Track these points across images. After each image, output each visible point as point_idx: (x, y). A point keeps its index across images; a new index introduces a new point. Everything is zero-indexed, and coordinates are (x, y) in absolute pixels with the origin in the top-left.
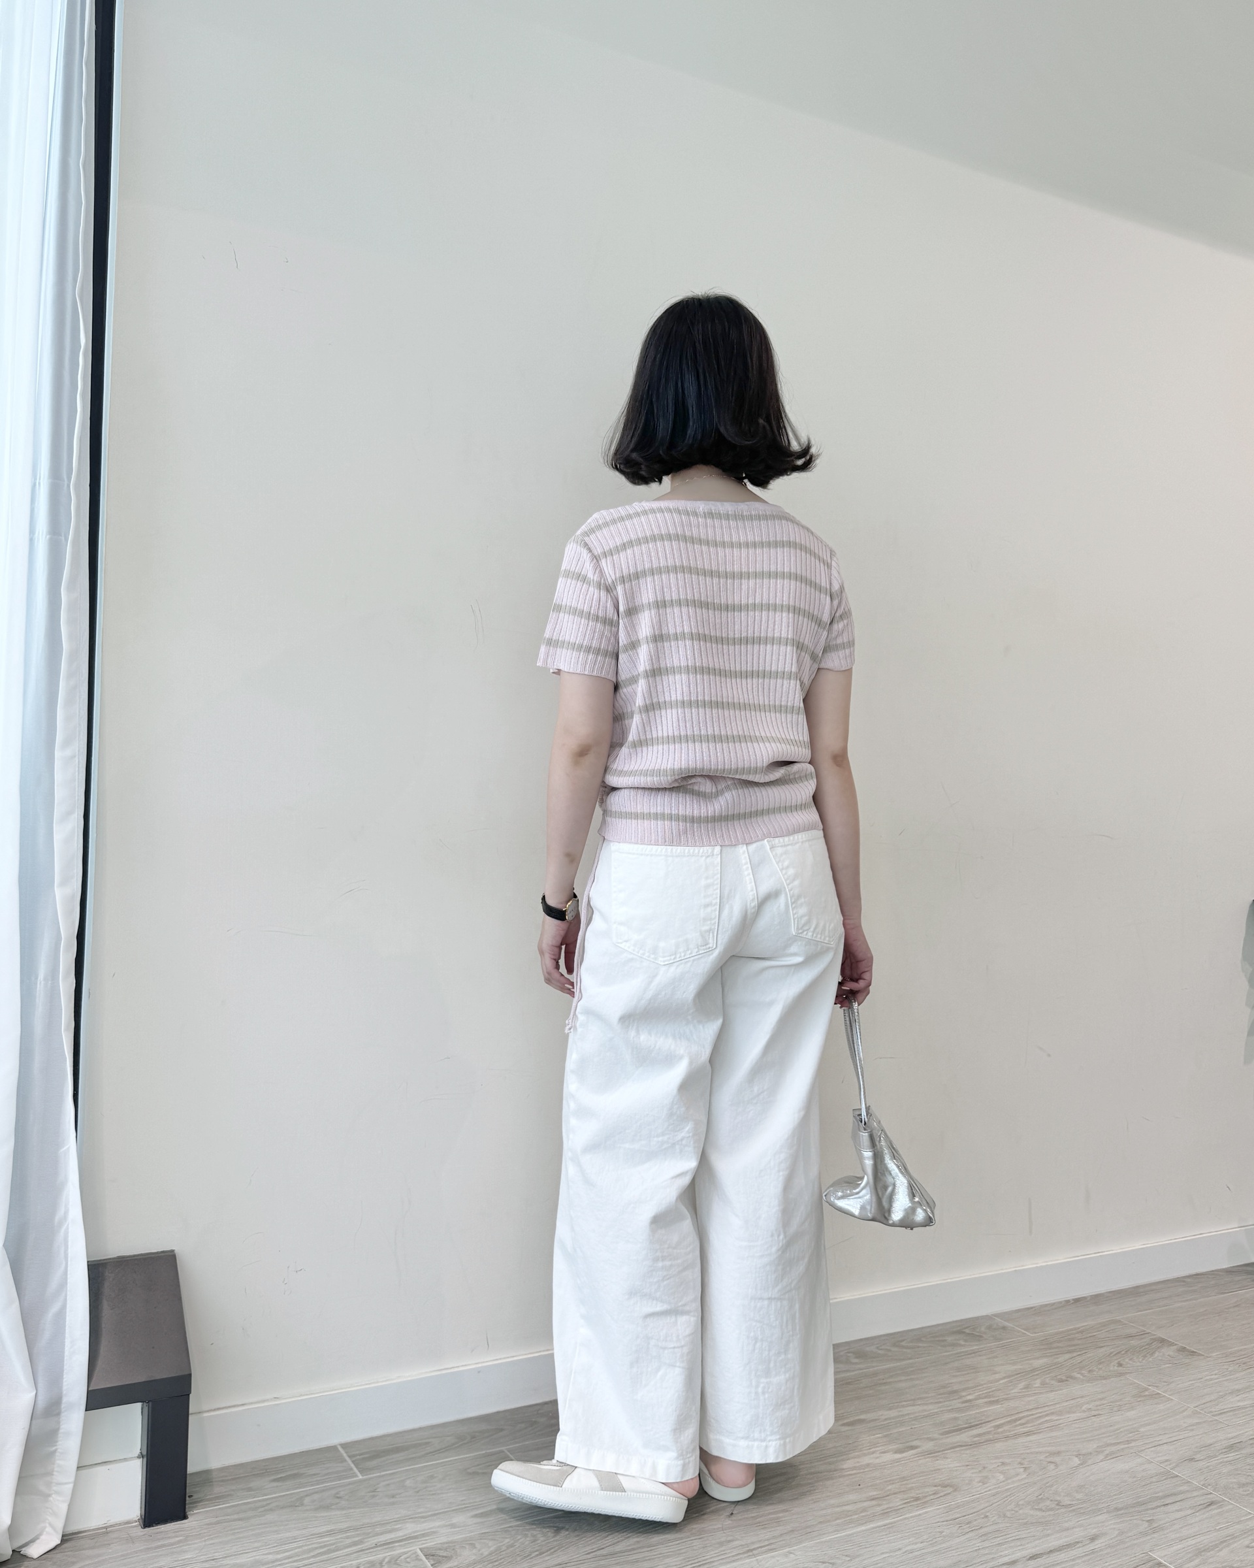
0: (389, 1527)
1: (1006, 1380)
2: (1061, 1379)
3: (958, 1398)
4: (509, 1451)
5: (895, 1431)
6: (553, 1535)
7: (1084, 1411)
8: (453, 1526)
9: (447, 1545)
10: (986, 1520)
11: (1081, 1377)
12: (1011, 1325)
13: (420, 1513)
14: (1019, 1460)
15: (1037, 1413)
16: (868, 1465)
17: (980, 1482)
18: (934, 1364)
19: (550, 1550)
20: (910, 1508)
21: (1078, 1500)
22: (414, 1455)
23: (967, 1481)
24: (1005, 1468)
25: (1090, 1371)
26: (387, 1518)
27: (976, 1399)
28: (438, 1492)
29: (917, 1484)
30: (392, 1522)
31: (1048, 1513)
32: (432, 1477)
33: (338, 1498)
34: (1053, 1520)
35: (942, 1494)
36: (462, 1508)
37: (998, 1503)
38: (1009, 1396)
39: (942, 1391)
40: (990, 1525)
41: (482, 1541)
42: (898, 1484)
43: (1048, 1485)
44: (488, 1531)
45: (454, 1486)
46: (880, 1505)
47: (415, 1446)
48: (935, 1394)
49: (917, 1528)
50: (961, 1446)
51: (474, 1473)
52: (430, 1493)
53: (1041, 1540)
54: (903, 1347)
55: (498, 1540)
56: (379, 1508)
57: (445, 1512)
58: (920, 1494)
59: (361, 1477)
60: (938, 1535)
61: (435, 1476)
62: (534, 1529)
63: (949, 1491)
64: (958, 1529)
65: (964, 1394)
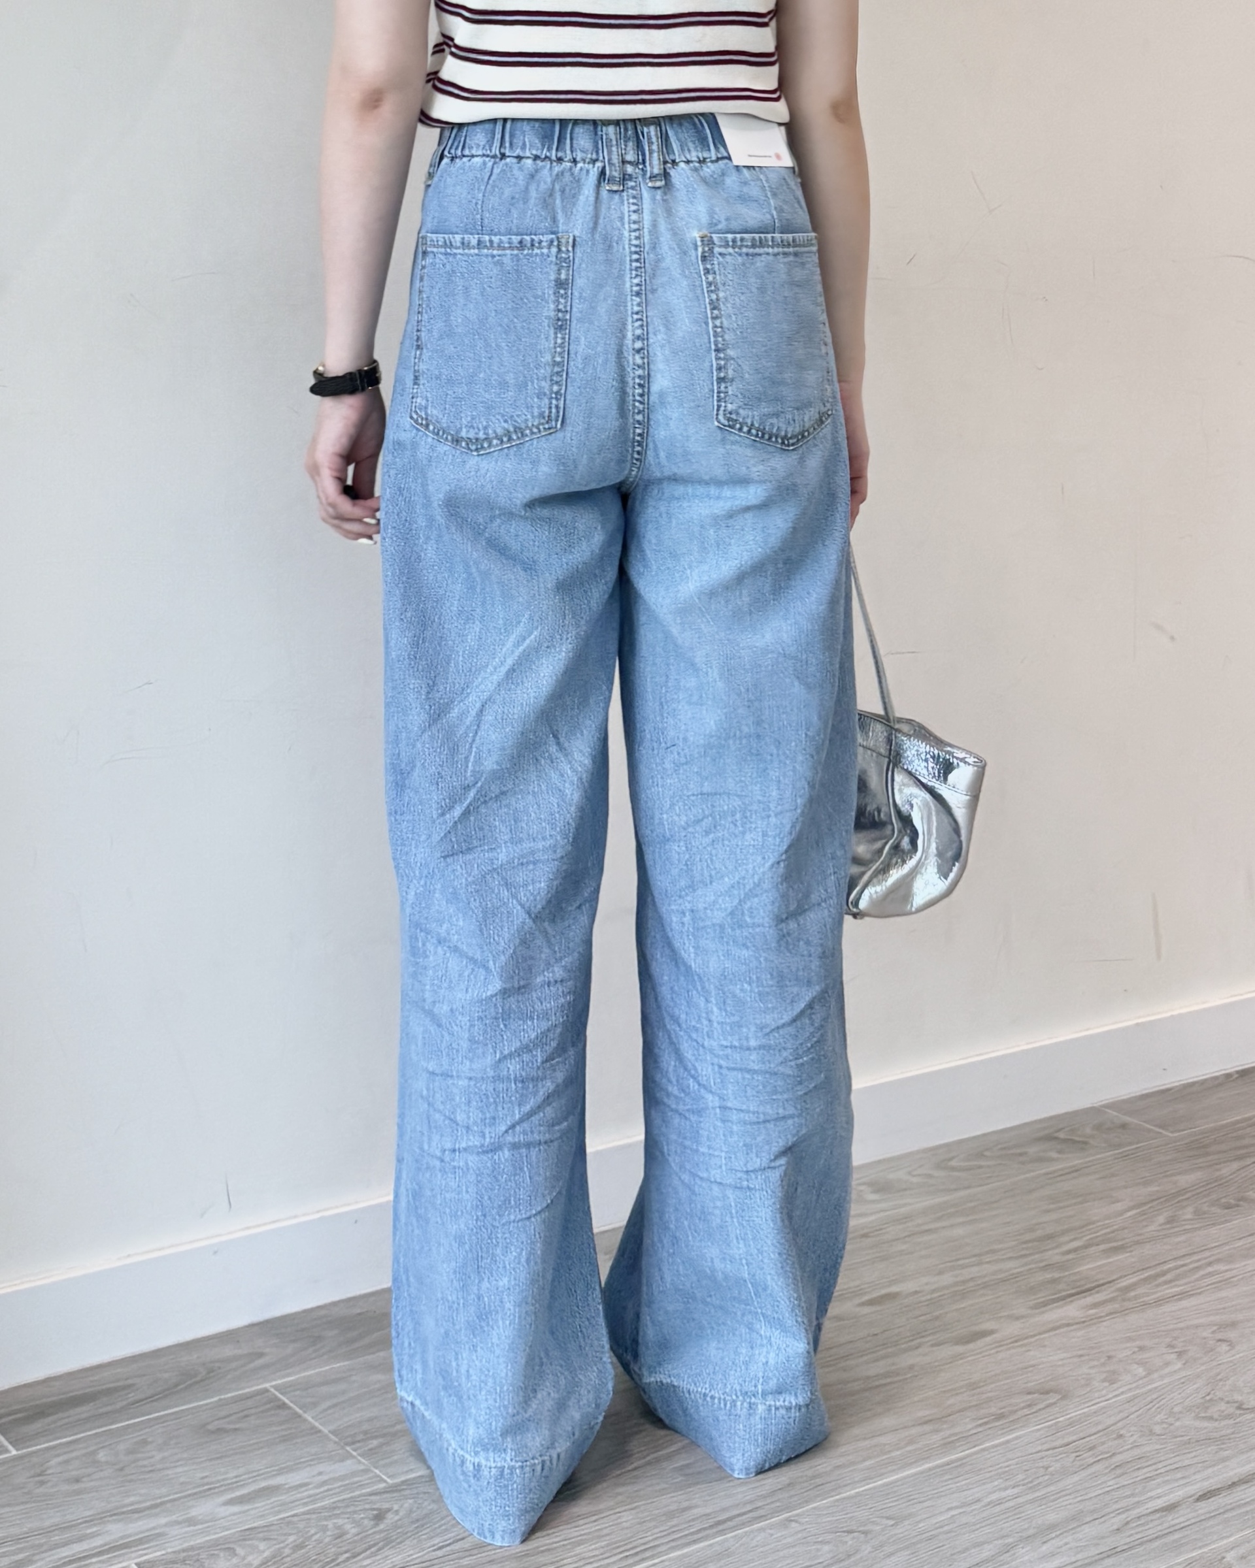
0: (75, 1533)
1: (1134, 1212)
2: (1228, 1203)
3: (1056, 1248)
4: (276, 1390)
5: (954, 1307)
6: (372, 1523)
8: (191, 1522)
9: (185, 1554)
10: (1121, 1441)
12: (1136, 1121)
13: (132, 1504)
14: (1168, 1340)
15: (1191, 1263)
16: (911, 1367)
17: (1104, 1380)
18: (1010, 1194)
19: (370, 1547)
20: (989, 1432)
22: (109, 1408)
23: (1083, 1382)
24: (1144, 1356)
26: (69, 1517)
27: (1086, 1247)
28: (159, 1466)
29: (997, 1393)
30: (81, 1523)
31: (1223, 1423)
34: (1233, 1433)
35: (1041, 1406)
36: (205, 1491)
37: (1138, 1413)
38: (1143, 1237)
39: (1025, 1237)
40: (1128, 1450)
41: (248, 1542)
42: (967, 1394)
43: (1219, 1377)
44: (255, 1525)
45: (185, 1455)
46: (937, 1431)
47: (109, 1392)
48: (1014, 1243)
49: (1006, 1464)
50: (1068, 1325)
51: (220, 1431)
52: (143, 1469)
53: (1216, 1468)
54: (953, 1169)
55: (275, 1539)
56: (54, 1501)
57: (174, 1500)
58: (1004, 1408)
59: (14, 1452)
60: (1042, 1471)
61: (150, 1440)
62: (337, 1516)
63: (1054, 1400)
64: (1074, 1461)
65: (1064, 1239)
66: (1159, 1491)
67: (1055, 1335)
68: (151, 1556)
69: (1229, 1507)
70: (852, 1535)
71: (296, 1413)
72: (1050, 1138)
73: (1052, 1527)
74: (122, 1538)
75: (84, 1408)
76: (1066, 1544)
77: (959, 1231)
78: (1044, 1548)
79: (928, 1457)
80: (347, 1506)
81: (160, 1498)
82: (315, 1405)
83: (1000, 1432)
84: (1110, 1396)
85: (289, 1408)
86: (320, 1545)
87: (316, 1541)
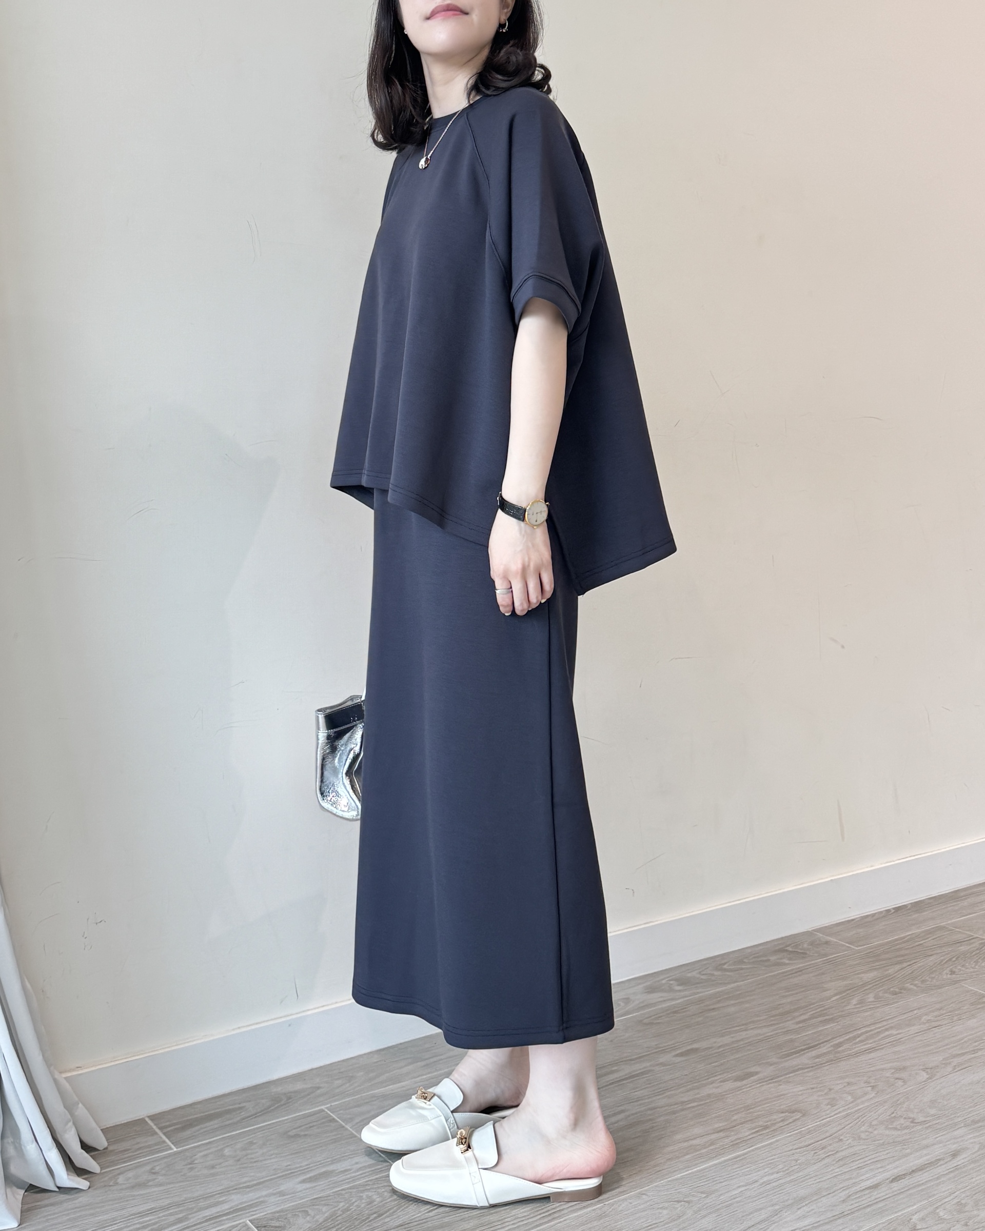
0: (212, 1200)
1: (838, 997)
2: (895, 991)
3: (791, 1020)
4: (329, 1110)
5: (732, 1057)
6: (390, 1194)
7: (924, 1023)
8: (282, 1194)
9: (278, 1215)
10: (841, 1143)
11: (915, 988)
12: (834, 940)
13: (245, 1182)
14: (865, 1078)
15: (875, 1029)
16: (709, 1096)
17: (827, 1105)
18: (760, 986)
19: (389, 1210)
20: (760, 1137)
21: (933, 1115)
22: (230, 1122)
23: (814, 1105)
24: (851, 1089)
25: (923, 982)
26: (209, 1191)
27: (810, 1019)
28: (260, 1159)
29: (763, 1112)
30: (216, 1195)
31: (904, 1132)
32: (251, 1143)
33: (154, 1173)
34: (910, 1138)
35: (791, 1120)
36: (289, 1174)
37: (850, 1125)
38: (844, 1013)
39: (774, 1013)
40: (846, 1149)
41: (316, 1207)
42: (744, 1113)
43: (899, 1102)
44: (319, 1196)
45: (276, 1152)
46: (727, 1137)
47: (229, 1112)
48: (766, 1017)
49: (771, 1158)
50: (802, 1069)
51: (297, 1136)
52: (252, 1160)
53: (901, 1161)
54: (726, 970)
55: (331, 1205)
56: (199, 1180)
57: (271, 1179)
58: (768, 1122)
59: (175, 1150)
60: (793, 1163)
61: (255, 1142)
62: (369, 1190)
63: (798, 1117)
64: (813, 1156)
65: (796, 1014)
66: (867, 1175)
67: (795, 1075)
68: (258, 1215)
69: (912, 1186)
70: (680, 1204)
71: (341, 1125)
72: (782, 950)
73: (803, 1199)
74: (241, 1203)
75: (216, 1121)
76: (812, 1210)
77: (732, 1009)
78: (799, 1212)
79: (722, 1154)
80: (374, 1184)
81: (263, 1178)
82: (351, 1119)
83: (766, 1137)
84: (833, 1114)
85: (337, 1121)
86: (359, 1209)
87: (356, 1206)
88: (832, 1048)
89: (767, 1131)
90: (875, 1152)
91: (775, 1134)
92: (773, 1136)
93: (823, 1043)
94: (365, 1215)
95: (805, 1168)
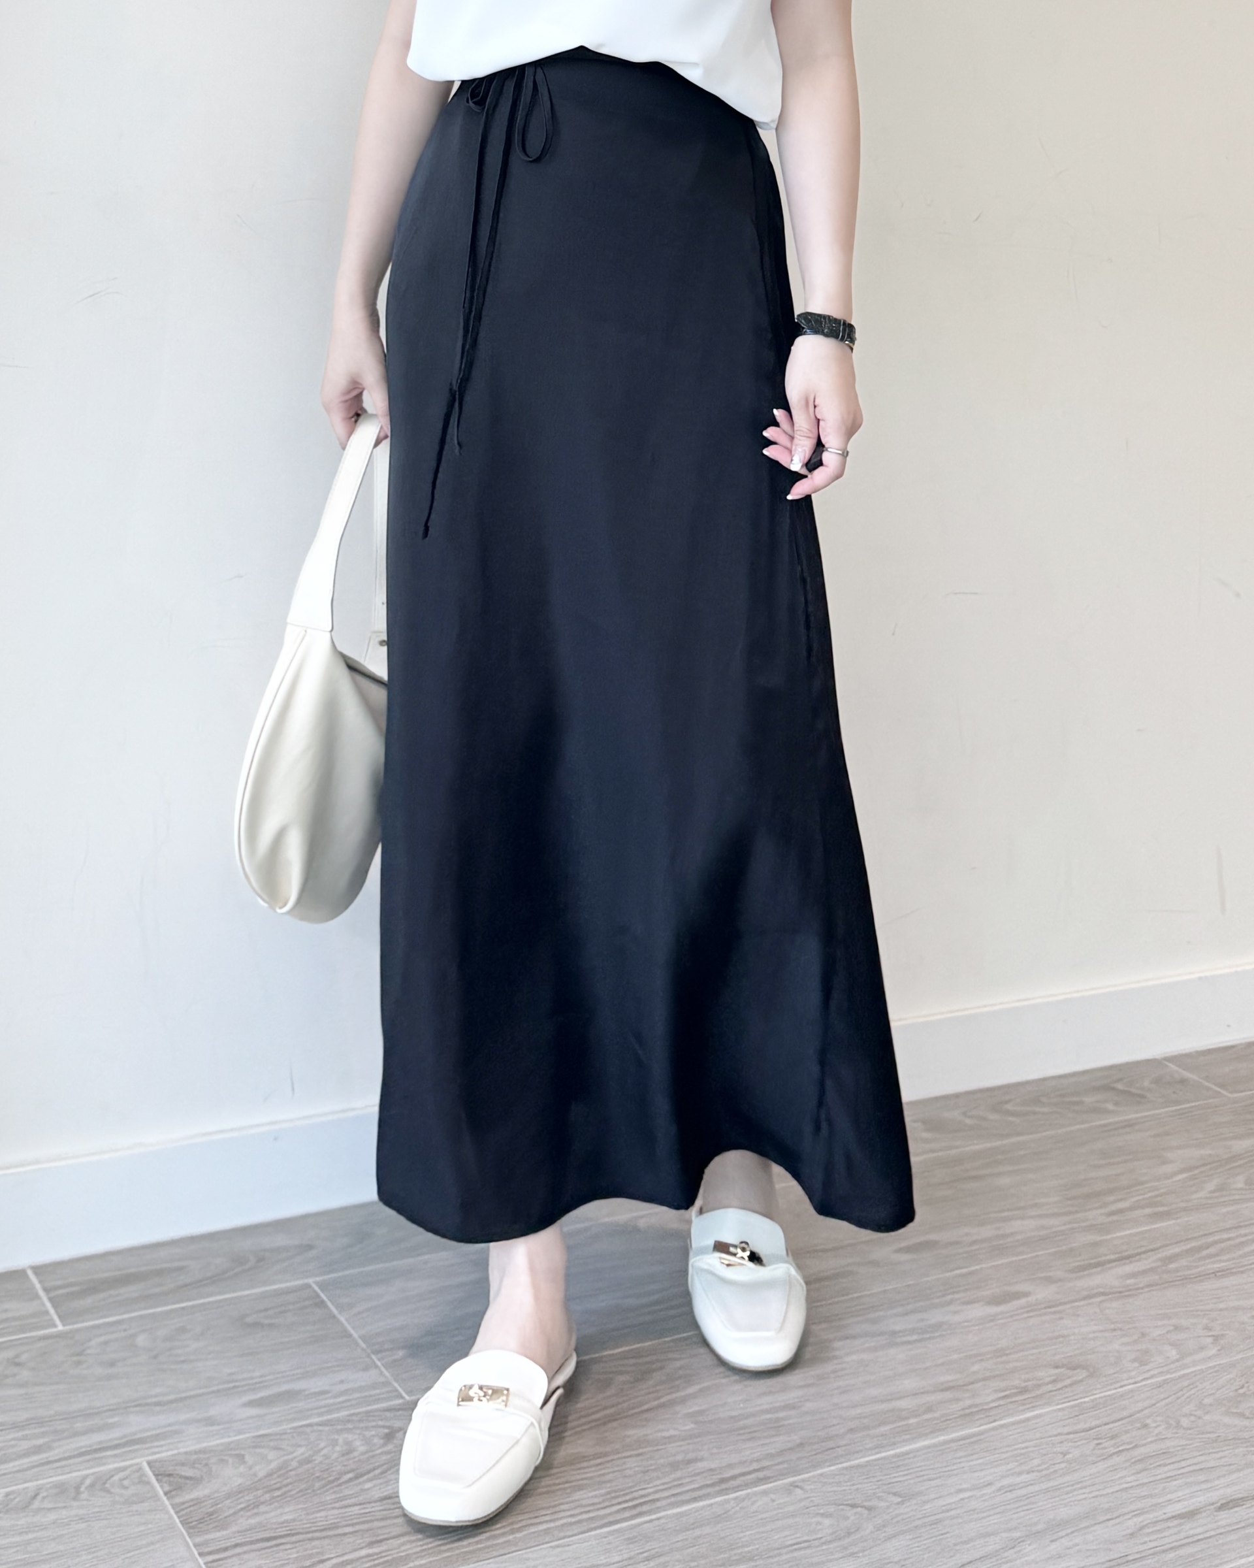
1: (1184, 1175)
3: (1101, 1207)
4: (318, 1286)
5: (993, 1263)
6: (382, 1441)
8: (209, 1421)
9: (195, 1457)
10: (1144, 1431)
13: (155, 1396)
14: (1205, 1321)
15: (1237, 1237)
16: (940, 1326)
17: (1134, 1361)
18: (1059, 1145)
19: (374, 1468)
22: (158, 1290)
23: (1112, 1360)
24: (1179, 1337)
27: (1132, 1209)
29: (1021, 1363)
32: (182, 1330)
35: (1068, 1382)
36: (230, 1389)
37: (1167, 1401)
38: (1189, 1205)
40: (1151, 1442)
41: (257, 1450)
42: (991, 1361)
44: (268, 1431)
45: (217, 1348)
46: (958, 1400)
47: (159, 1272)
48: (1058, 1199)
49: (1023, 1445)
50: (1103, 1294)
51: (257, 1325)
52: (175, 1359)
55: (284, 1450)
57: (199, 1395)
58: (1028, 1380)
59: (61, 1328)
60: (1061, 1457)
62: (349, 1430)
63: (1080, 1378)
64: (1094, 1449)
65: (1112, 1198)
66: (1181, 1493)
67: (1091, 1303)
68: (162, 1455)
70: (856, 1510)
71: (333, 1313)
72: (1107, 1088)
73: (1063, 1523)
74: (140, 1432)
76: (1077, 1545)
77: (1006, 1181)
78: (1052, 1547)
79: (944, 1429)
80: (360, 1421)
81: (187, 1391)
82: (351, 1306)
83: (1021, 1408)
84: (1140, 1378)
85: (326, 1306)
86: (327, 1461)
87: (324, 1455)
88: (1159, 1264)
89: (1026, 1396)
90: (1201, 1453)
91: (1038, 1403)
92: (1033, 1407)
93: (1145, 1252)
94: (334, 1473)
95: (1077, 1470)
